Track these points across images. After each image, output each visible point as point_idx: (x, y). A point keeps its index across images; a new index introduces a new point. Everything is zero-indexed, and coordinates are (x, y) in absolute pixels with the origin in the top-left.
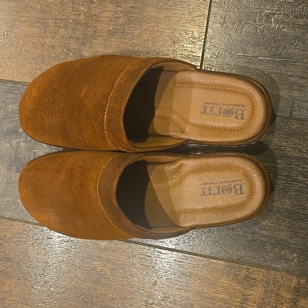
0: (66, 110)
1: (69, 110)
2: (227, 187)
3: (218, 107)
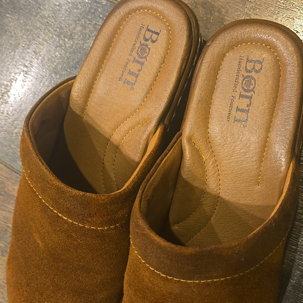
0: (55, 279)
1: (57, 275)
2: (244, 82)
3: (131, 63)
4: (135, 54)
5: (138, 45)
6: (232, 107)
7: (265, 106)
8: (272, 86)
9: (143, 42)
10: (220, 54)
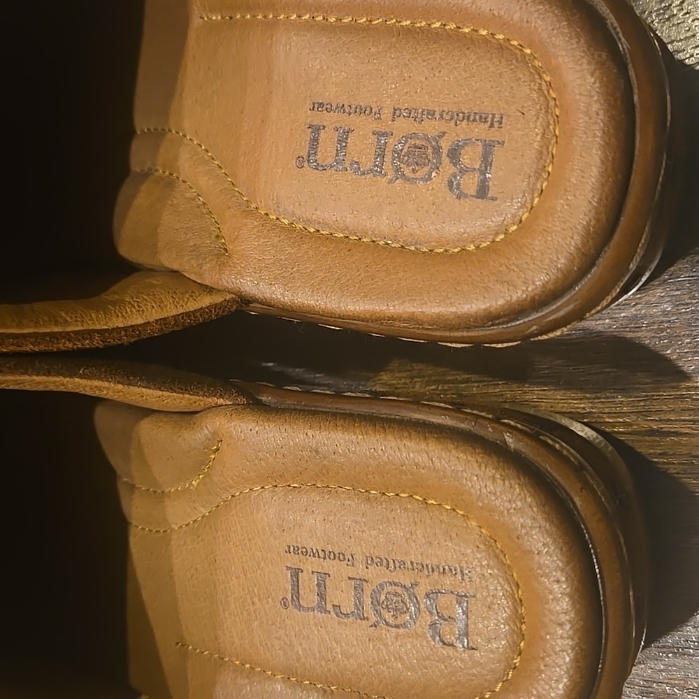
2: (399, 590)
3: (374, 126)
4: (403, 126)
5: (431, 128)
6: (325, 558)
7: (346, 662)
8: (402, 681)
9: (445, 145)
10: (463, 497)
